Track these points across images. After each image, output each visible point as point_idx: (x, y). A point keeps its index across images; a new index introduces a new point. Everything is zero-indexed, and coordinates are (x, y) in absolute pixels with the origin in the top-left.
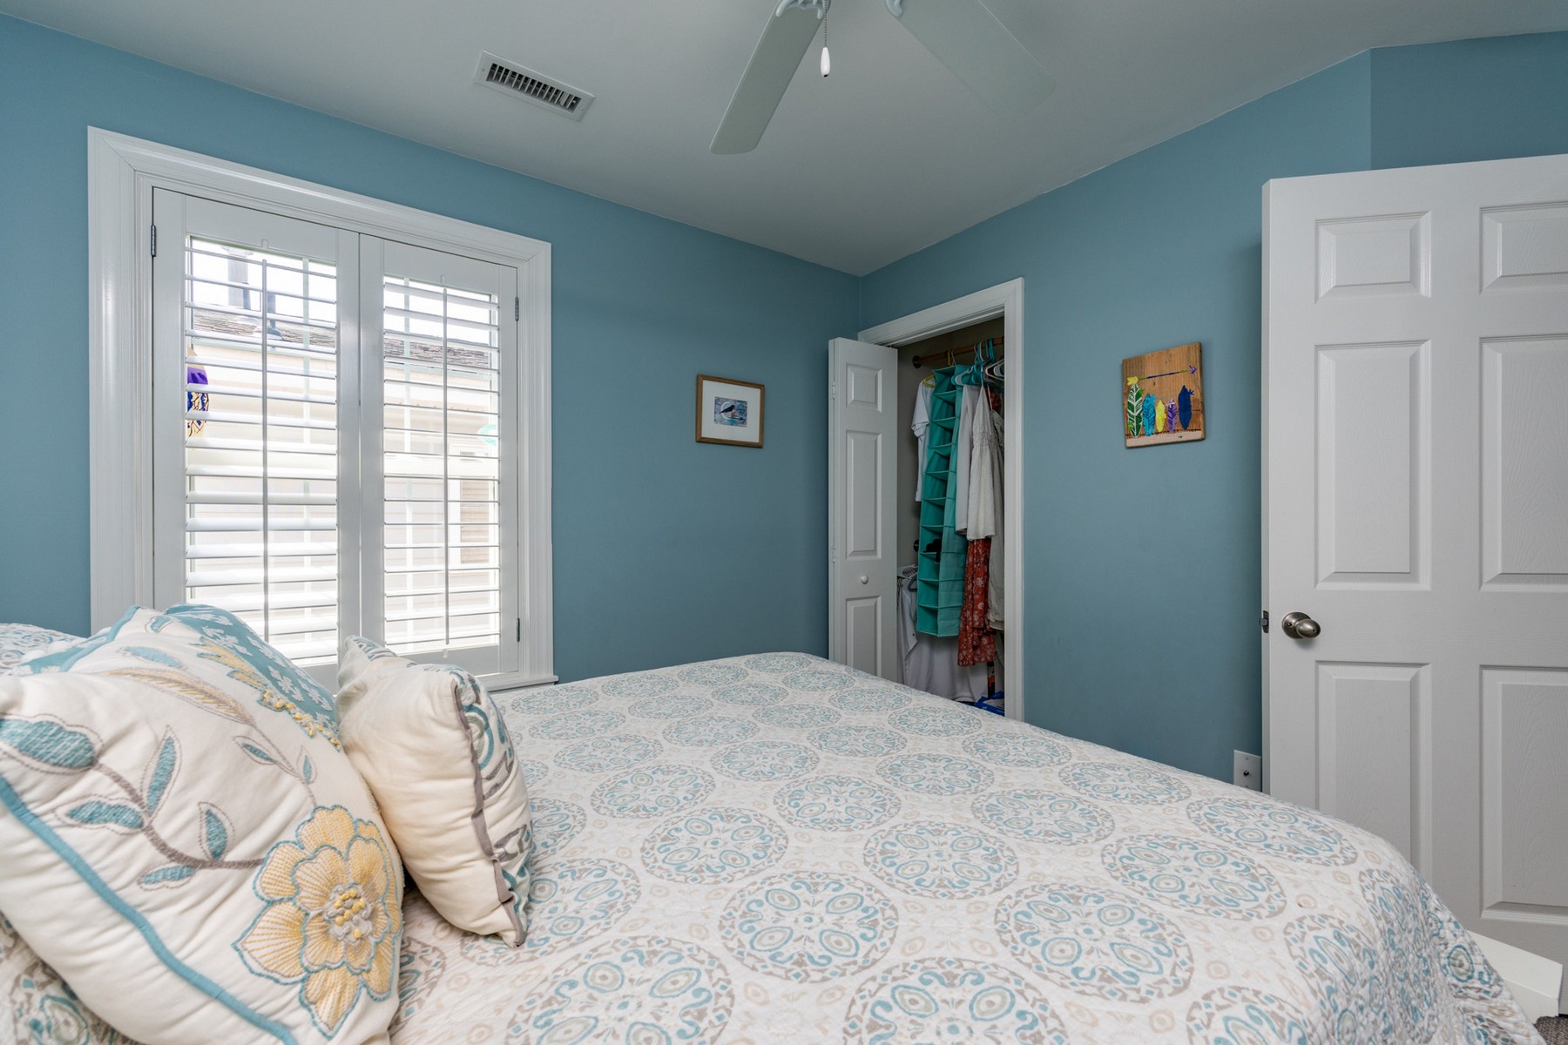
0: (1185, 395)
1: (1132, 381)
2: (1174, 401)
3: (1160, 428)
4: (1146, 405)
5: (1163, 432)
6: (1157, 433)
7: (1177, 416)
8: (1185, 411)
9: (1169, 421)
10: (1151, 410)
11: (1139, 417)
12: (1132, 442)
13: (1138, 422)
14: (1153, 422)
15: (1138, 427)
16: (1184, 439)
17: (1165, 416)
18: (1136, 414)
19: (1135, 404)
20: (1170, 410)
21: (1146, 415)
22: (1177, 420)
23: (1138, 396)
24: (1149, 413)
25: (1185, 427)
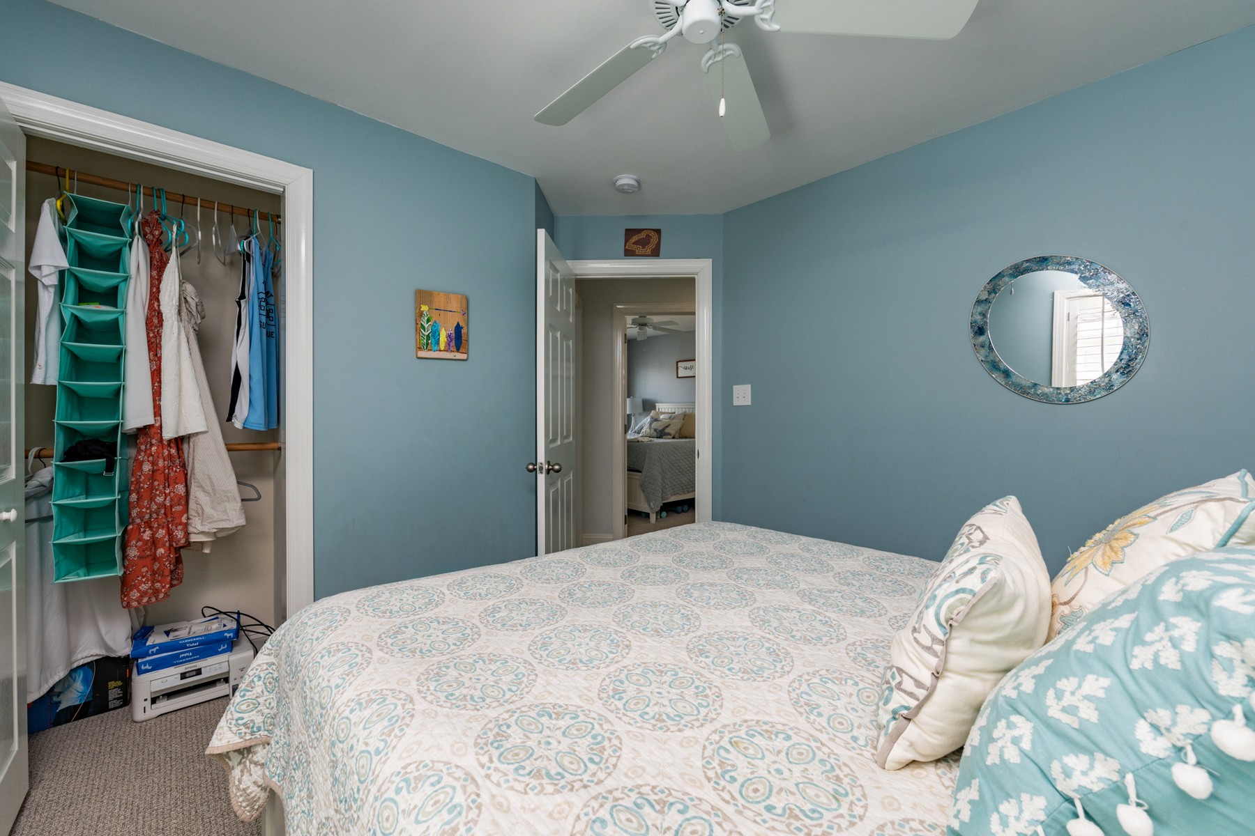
0: (458, 328)
1: (425, 308)
2: (452, 331)
3: (442, 348)
4: (434, 329)
5: (444, 351)
6: (440, 351)
7: (454, 341)
8: (458, 340)
9: (448, 344)
10: (437, 334)
11: (428, 336)
12: (422, 354)
13: (428, 339)
14: (438, 342)
15: (427, 344)
16: (456, 358)
17: (446, 339)
18: (426, 334)
19: (426, 326)
20: (449, 336)
21: (434, 336)
22: (453, 344)
23: (428, 321)
24: (435, 335)
25: (458, 350)
